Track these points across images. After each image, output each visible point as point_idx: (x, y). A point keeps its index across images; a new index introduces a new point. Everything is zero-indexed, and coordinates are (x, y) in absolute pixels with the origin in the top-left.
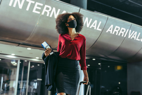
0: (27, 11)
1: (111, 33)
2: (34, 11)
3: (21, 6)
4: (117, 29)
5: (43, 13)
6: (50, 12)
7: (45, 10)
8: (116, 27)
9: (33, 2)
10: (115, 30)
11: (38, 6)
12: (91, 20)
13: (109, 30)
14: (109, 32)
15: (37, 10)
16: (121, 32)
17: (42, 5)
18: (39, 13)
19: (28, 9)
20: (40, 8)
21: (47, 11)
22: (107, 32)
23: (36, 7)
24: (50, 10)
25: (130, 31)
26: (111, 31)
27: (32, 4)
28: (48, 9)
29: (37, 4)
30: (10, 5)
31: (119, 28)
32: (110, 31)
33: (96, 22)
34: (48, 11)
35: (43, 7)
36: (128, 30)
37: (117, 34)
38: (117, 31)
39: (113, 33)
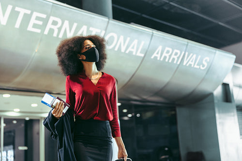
0: (16, 28)
1: (158, 59)
2: (30, 28)
3: (4, 21)
4: (168, 52)
5: (46, 32)
6: (60, 29)
7: (49, 25)
8: (167, 49)
9: (29, 12)
10: (165, 54)
11: (38, 18)
12: (128, 39)
13: (155, 55)
14: (156, 57)
15: (35, 26)
16: (173, 56)
17: (44, 16)
18: (38, 31)
19: (17, 25)
20: (40, 23)
21: (53, 27)
22: (152, 57)
23: (33, 21)
24: (59, 25)
25: (187, 53)
27: (25, 14)
28: (55, 23)
29: (35, 14)
31: (171, 50)
32: (157, 55)
33: (136, 42)
34: (55, 28)
35: (46, 21)
36: (183, 53)
37: (167, 60)
38: (167, 56)
39: (162, 59)
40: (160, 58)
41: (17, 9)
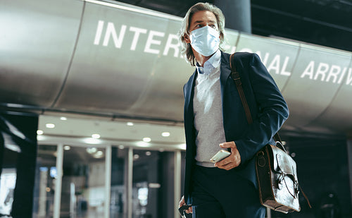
0: (132, 51)
1: (311, 77)
2: (147, 49)
3: (118, 43)
4: (323, 69)
5: (165, 53)
7: (169, 45)
8: (321, 65)
9: (144, 31)
10: (319, 72)
11: (155, 38)
12: (267, 55)
13: (306, 73)
14: (307, 77)
15: (153, 46)
16: (331, 74)
17: (162, 35)
18: (157, 52)
19: (133, 47)
20: (158, 43)
21: (173, 46)
22: (303, 76)
23: (150, 41)
25: (351, 70)
26: (311, 74)
27: (141, 35)
28: (175, 42)
29: (152, 33)
30: (97, 42)
31: (327, 66)
32: (308, 74)
33: (277, 58)
34: (176, 47)
35: (164, 40)
36: (345, 69)
37: (323, 79)
38: (323, 73)
39: (315, 78)
40: (314, 76)
41: (132, 29)
